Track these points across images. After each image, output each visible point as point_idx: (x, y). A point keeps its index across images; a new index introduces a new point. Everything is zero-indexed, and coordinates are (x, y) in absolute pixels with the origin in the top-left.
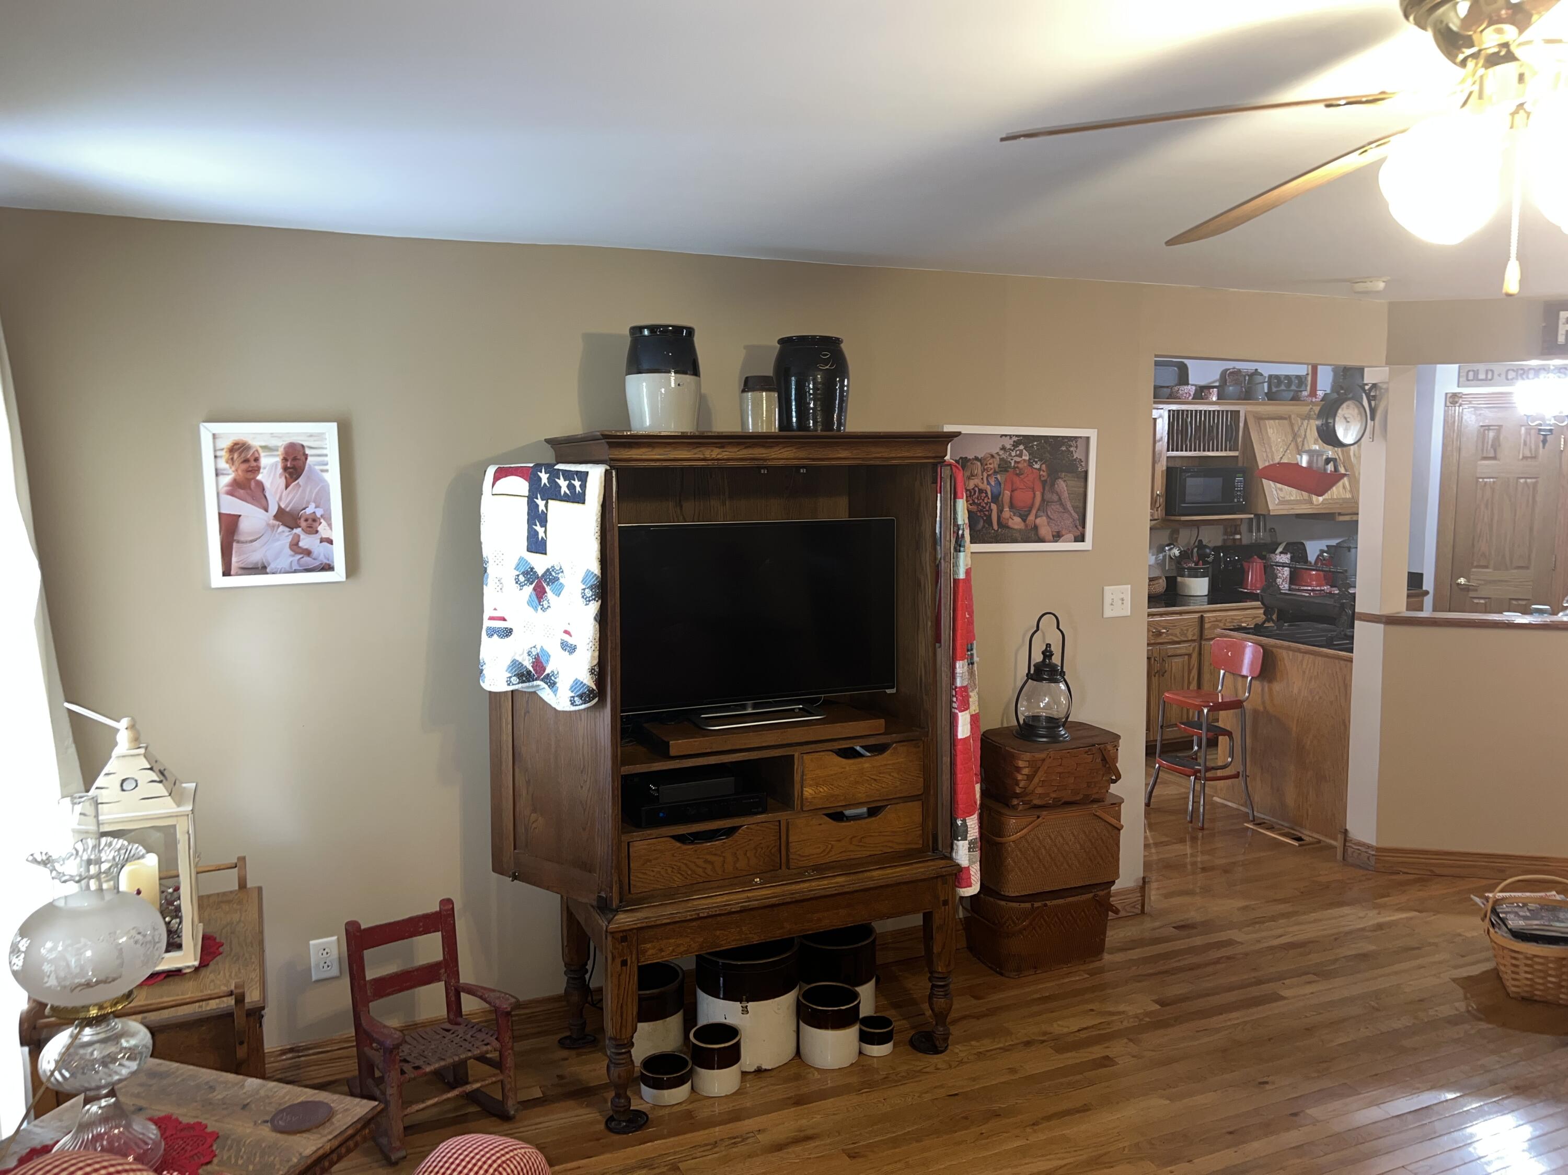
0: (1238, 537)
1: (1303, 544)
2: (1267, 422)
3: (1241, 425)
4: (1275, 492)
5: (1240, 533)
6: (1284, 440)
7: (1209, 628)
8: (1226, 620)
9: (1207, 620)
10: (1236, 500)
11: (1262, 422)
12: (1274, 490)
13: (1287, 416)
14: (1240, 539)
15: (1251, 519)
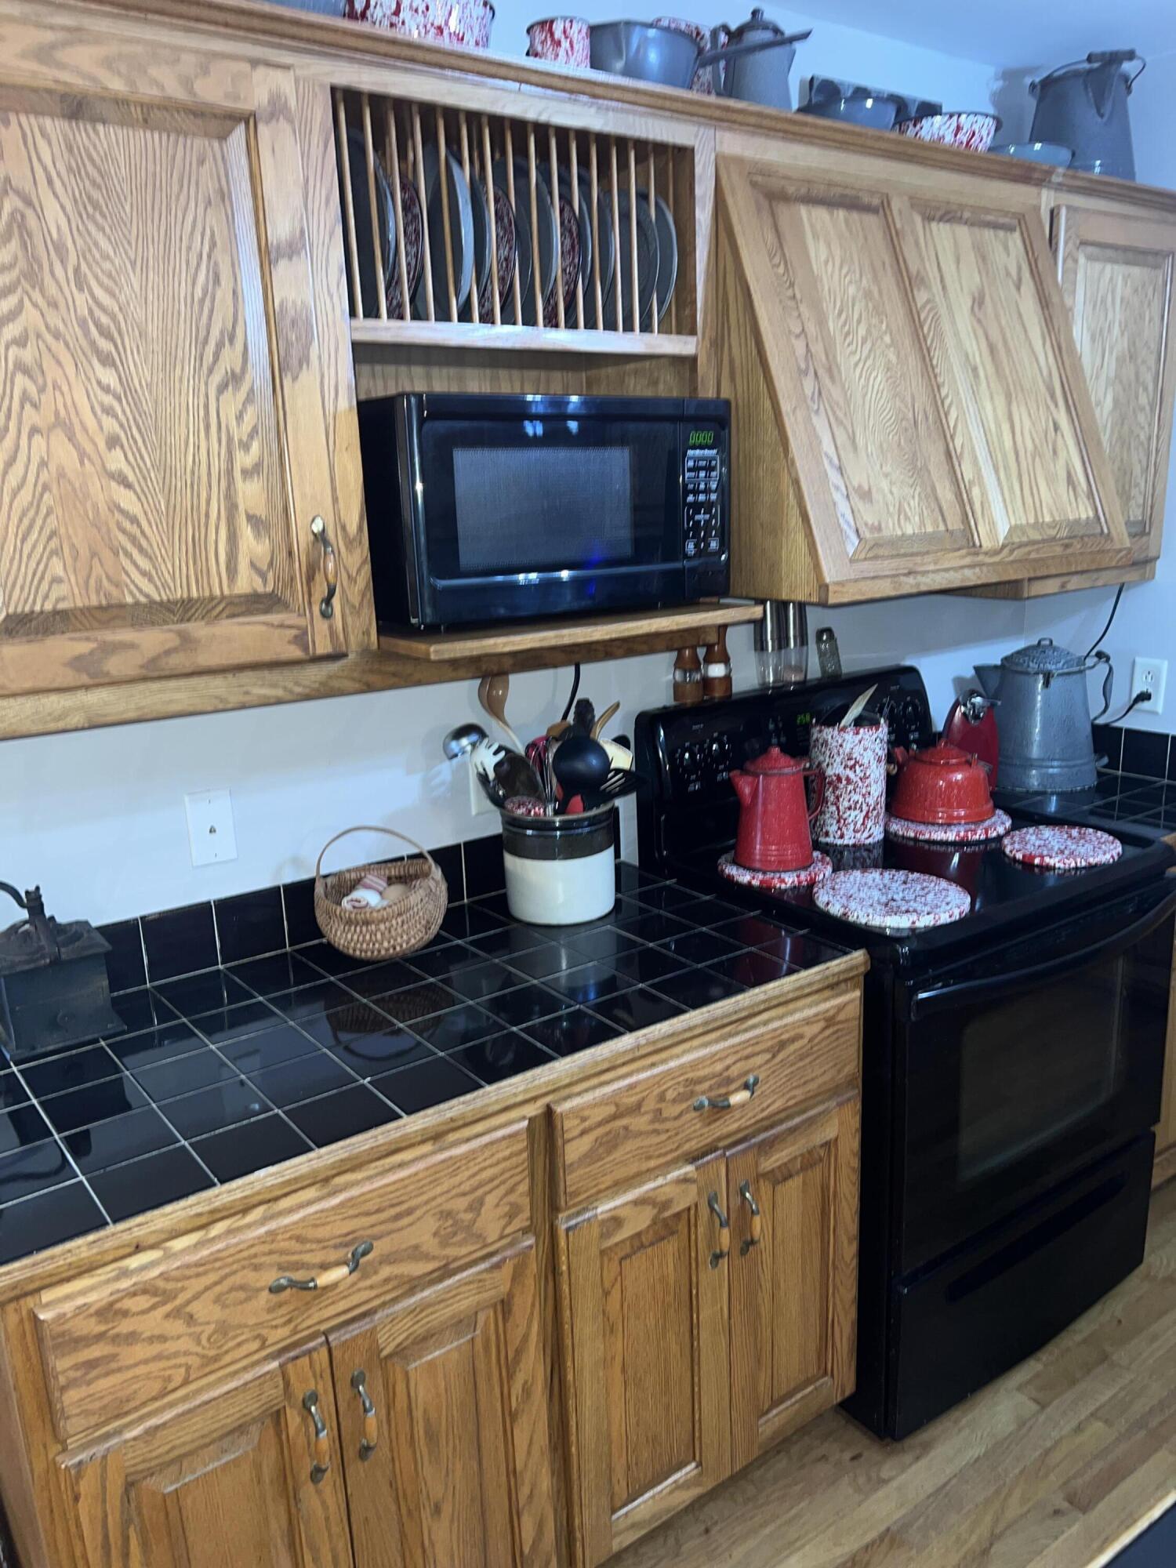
0: (717, 671)
1: (912, 671)
2: (803, 211)
3: (703, 216)
4: (843, 507)
5: (725, 659)
6: (868, 295)
7: (590, 1157)
8: (662, 1098)
9: (571, 1126)
10: (690, 547)
11: (784, 212)
12: (838, 497)
13: (876, 201)
14: (727, 678)
15: (759, 624)
